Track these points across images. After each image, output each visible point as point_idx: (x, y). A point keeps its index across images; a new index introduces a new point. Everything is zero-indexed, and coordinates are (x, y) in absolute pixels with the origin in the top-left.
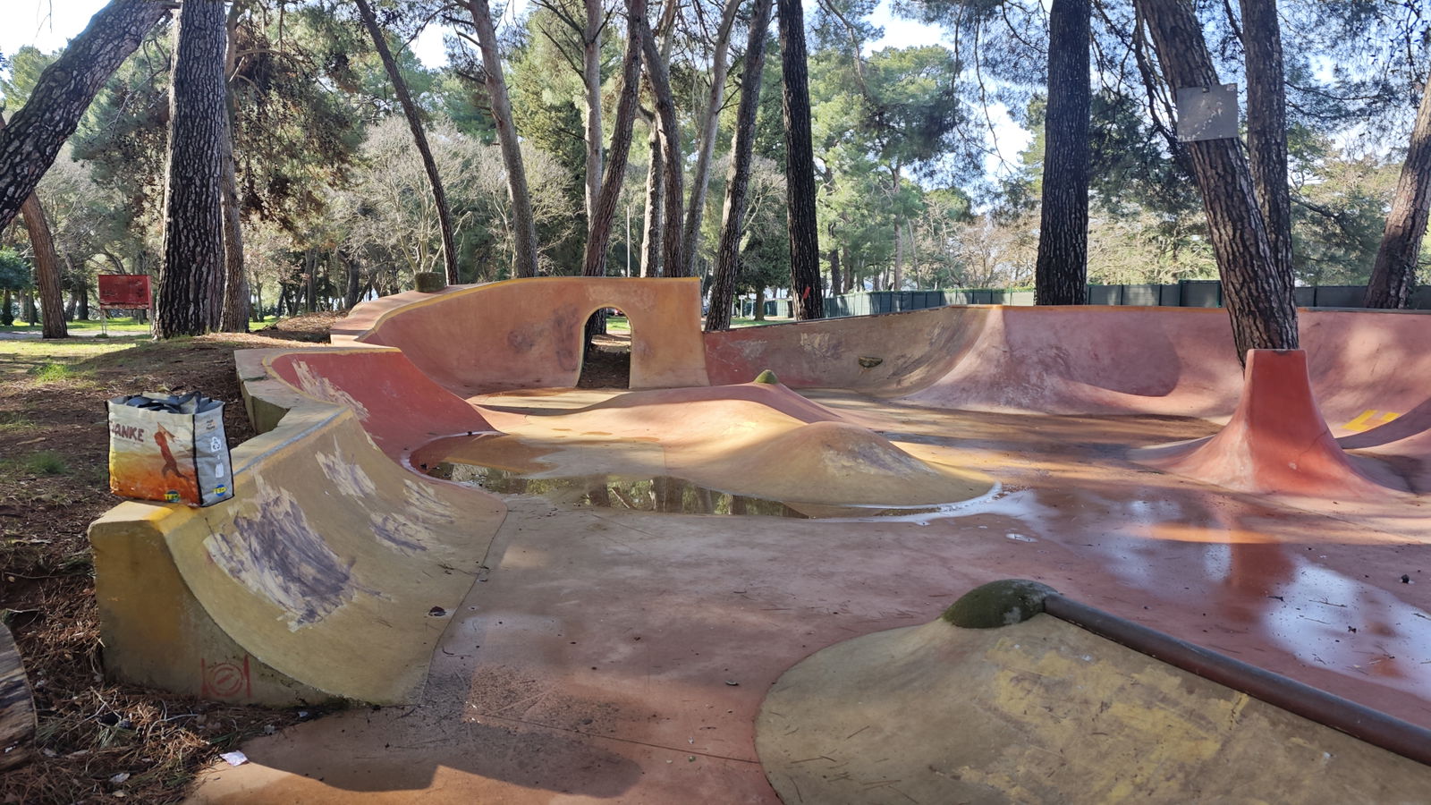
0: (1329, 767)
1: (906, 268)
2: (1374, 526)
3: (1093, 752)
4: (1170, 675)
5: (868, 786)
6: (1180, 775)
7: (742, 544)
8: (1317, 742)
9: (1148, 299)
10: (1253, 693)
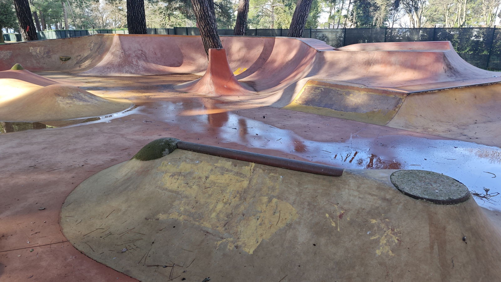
0: (283, 180)
1: (69, 21)
2: (251, 103)
3: (207, 195)
4: (228, 161)
5: (121, 235)
6: (238, 195)
7: (26, 144)
8: (278, 173)
9: (164, 33)
10: (255, 162)
